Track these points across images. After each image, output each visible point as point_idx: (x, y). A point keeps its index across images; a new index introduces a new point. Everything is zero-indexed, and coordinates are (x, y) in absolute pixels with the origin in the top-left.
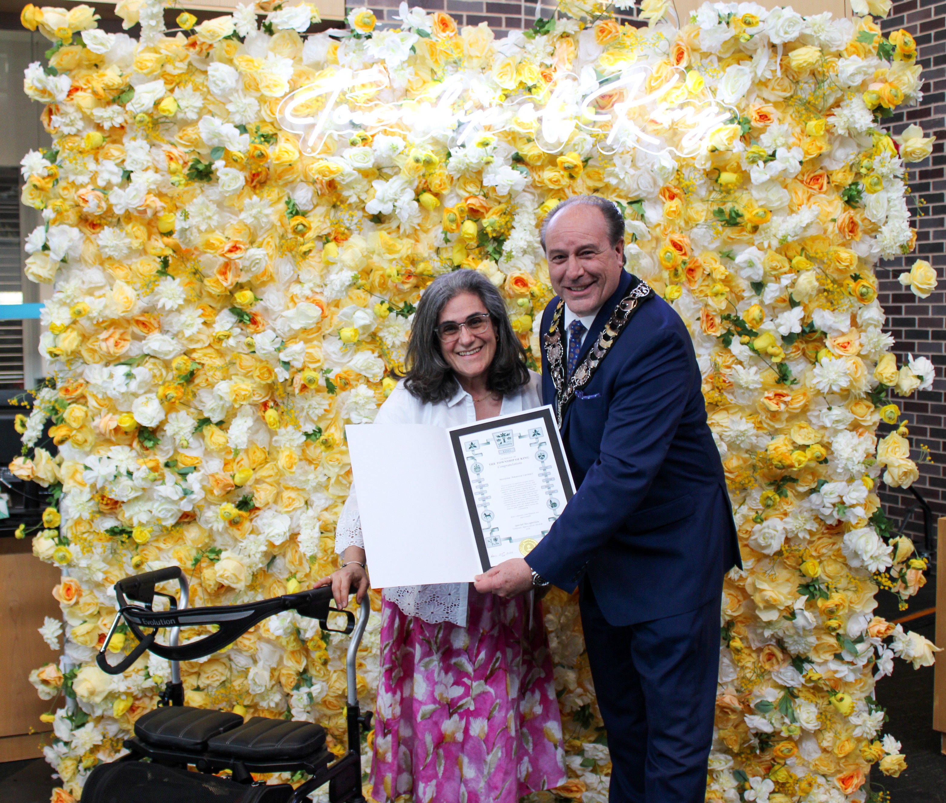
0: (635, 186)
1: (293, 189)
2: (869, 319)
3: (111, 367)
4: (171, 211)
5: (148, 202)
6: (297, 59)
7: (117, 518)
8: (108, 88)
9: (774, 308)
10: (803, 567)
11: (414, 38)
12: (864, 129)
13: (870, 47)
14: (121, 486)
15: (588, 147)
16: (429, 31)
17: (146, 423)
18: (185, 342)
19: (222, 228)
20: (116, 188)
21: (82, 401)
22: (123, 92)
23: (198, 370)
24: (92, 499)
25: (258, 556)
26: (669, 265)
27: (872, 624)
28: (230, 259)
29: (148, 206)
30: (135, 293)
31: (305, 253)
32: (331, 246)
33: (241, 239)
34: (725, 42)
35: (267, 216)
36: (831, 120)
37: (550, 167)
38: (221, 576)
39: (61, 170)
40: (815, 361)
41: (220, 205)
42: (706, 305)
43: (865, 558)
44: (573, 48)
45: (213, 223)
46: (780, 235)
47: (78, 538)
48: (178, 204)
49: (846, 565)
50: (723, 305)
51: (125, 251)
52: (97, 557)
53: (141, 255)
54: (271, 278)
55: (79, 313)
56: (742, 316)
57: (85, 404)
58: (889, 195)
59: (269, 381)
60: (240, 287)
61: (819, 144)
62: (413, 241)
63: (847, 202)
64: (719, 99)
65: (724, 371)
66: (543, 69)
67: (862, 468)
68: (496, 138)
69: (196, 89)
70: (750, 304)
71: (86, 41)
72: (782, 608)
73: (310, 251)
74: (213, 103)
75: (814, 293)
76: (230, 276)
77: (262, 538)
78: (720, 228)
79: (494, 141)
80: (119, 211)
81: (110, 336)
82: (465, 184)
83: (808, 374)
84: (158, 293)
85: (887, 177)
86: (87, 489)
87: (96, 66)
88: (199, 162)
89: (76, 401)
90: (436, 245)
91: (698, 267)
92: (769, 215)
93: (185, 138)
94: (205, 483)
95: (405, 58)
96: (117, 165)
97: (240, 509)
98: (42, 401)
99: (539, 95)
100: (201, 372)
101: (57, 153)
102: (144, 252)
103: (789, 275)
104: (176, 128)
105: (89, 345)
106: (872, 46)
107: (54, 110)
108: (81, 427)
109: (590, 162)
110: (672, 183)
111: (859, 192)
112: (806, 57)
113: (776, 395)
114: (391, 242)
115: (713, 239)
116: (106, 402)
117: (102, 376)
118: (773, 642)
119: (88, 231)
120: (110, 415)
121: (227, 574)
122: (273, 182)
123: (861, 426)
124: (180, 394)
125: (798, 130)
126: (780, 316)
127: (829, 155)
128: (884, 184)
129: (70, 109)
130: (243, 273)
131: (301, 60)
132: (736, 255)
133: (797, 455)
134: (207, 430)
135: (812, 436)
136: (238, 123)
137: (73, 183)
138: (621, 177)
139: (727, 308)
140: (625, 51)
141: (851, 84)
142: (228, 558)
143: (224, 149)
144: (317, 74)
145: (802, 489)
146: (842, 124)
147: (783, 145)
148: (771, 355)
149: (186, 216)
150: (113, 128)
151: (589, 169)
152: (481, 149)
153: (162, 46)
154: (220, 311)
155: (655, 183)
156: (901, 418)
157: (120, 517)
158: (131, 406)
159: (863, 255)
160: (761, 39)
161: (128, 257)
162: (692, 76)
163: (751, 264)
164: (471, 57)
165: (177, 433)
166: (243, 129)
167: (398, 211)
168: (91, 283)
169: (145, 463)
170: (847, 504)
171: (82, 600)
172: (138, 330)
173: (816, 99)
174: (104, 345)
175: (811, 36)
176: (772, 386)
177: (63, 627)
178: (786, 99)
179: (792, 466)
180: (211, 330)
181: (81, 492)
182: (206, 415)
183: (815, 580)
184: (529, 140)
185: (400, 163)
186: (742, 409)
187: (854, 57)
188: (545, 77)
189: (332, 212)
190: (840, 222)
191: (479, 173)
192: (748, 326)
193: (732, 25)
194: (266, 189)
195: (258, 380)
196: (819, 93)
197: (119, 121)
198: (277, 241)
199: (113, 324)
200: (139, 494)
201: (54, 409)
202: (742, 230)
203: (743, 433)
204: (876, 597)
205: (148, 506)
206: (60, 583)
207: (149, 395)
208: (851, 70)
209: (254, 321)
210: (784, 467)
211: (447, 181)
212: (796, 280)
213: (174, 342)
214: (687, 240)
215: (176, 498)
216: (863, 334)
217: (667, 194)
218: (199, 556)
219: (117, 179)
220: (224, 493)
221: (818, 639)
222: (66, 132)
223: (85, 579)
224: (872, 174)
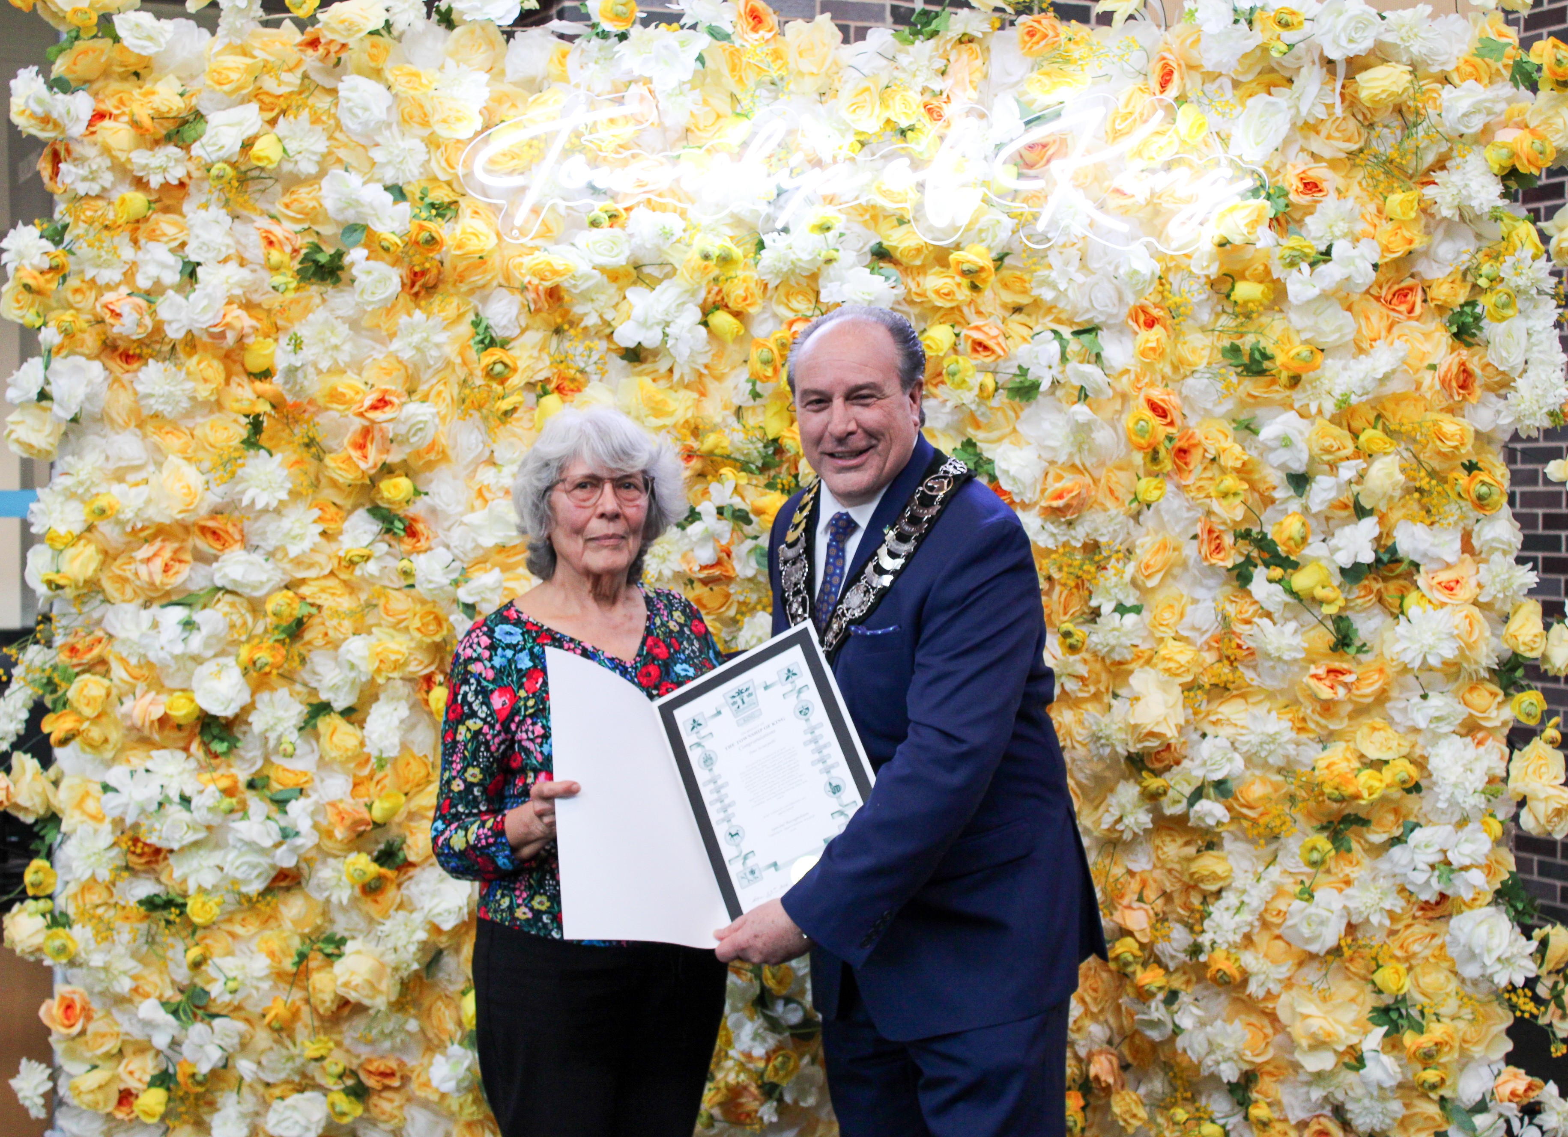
0: (1086, 304)
1: (485, 300)
2: (1493, 540)
3: (155, 609)
4: (267, 336)
5: (228, 319)
6: (495, 71)
7: (158, 881)
8: (159, 117)
9: (1327, 519)
10: (1378, 977)
11: (702, 41)
12: (1486, 209)
13: (1500, 65)
14: (169, 821)
15: (1003, 235)
16: (729, 29)
17: (216, 709)
18: (288, 567)
19: (358, 367)
20: (171, 293)
21: (100, 668)
22: (185, 122)
23: (310, 616)
24: (114, 844)
25: (413, 948)
26: (1143, 442)
27: (1501, 1079)
28: (373, 422)
29: (228, 325)
30: (203, 478)
31: (506, 413)
32: (552, 401)
33: (393, 386)
34: (1245, 56)
35: (438, 346)
36: (1430, 192)
37: (937, 269)
38: (346, 984)
39: (72, 258)
40: (1398, 613)
41: (354, 324)
42: (1209, 513)
43: (1488, 962)
44: (979, 62)
45: (343, 358)
46: (1337, 392)
47: (88, 916)
48: (280, 323)
49: (1456, 974)
50: (1239, 514)
51: (185, 404)
52: (120, 949)
53: (211, 412)
54: (444, 456)
55: (103, 511)
56: (1271, 532)
57: (106, 674)
58: (1530, 323)
59: (438, 638)
60: (387, 470)
61: (1408, 235)
62: (696, 395)
63: (1456, 335)
64: (1233, 152)
65: (1239, 628)
66: (927, 98)
67: (1480, 801)
68: (843, 218)
69: (316, 120)
70: (1285, 512)
71: (121, 32)
72: (1341, 1048)
73: (515, 409)
74: (345, 145)
75: (1398, 493)
76: (372, 451)
77: (418, 917)
78: (1234, 379)
79: (839, 222)
80: (174, 332)
81: (155, 555)
82: (787, 295)
83: (1388, 635)
84: (242, 480)
85: (1526, 292)
86: (106, 827)
87: (137, 74)
88: (318, 249)
89: (89, 668)
90: (737, 402)
91: (1195, 446)
92: (1319, 356)
93: (296, 206)
94: (319, 818)
95: (688, 76)
96: (172, 251)
97: (381, 865)
98: (28, 670)
99: (918, 143)
100: (316, 621)
101: (65, 227)
102: (218, 405)
103: (1353, 463)
104: (278, 188)
105: (116, 568)
106: (1503, 64)
107: (63, 154)
108: (99, 716)
109: (1007, 261)
110: (1150, 299)
111: (1477, 319)
112: (1386, 84)
113: (1329, 671)
114: (659, 397)
115: (1221, 398)
116: (145, 672)
117: (138, 625)
118: (1327, 1111)
119: (117, 366)
120: (152, 694)
121: (357, 980)
122: (449, 287)
123: (1480, 728)
124: (279, 659)
125: (1372, 208)
126: (1338, 533)
127: (1426, 253)
128: (1519, 304)
129: (90, 151)
130: (394, 446)
131: (502, 73)
132: (1262, 425)
133: (1367, 777)
134: (324, 724)
135: (1394, 744)
136: (389, 183)
137: (93, 281)
138: (1062, 287)
139: (1245, 519)
140: (1069, 68)
141: (1463, 130)
142: (359, 952)
143: (365, 228)
144: (531, 99)
145: (1377, 837)
146: (1449, 199)
147: (1344, 236)
148: (1321, 602)
149: (297, 345)
150: (166, 186)
151: (1004, 273)
152: (818, 236)
153: (256, 43)
154: (350, 512)
155: (1121, 299)
156: (1548, 715)
157: (164, 878)
158: (189, 678)
159: (1485, 427)
160: (1308, 50)
161: (188, 414)
162: (1186, 114)
163: (1286, 442)
164: (801, 74)
165: (272, 728)
166: (398, 192)
167: (670, 342)
168: (120, 459)
169: (213, 780)
170: (1456, 865)
171: (91, 1028)
172: (204, 544)
173: (1403, 157)
174: (143, 571)
175: (1396, 46)
176: (1325, 656)
177: (53, 1077)
178: (1351, 154)
179: (1357, 797)
180: (334, 546)
181: (96, 831)
182: (324, 696)
183: (1402, 1000)
184: (901, 221)
185: (675, 258)
186: (1271, 695)
187: (1470, 83)
188: (930, 111)
189: (554, 340)
190: (1442, 370)
191: (814, 277)
192: (1282, 550)
193: (1257, 25)
194: (437, 299)
195: (418, 635)
196: (1409, 144)
197: (176, 174)
198: (455, 390)
199: (161, 532)
200: (201, 835)
201: (50, 681)
202: (1274, 382)
203: (1273, 738)
204: (1510, 1032)
205: (216, 858)
206: (51, 995)
207: (222, 660)
208: (1464, 106)
209: (411, 532)
210: (1342, 799)
211: (758, 292)
212: (1365, 470)
213: (269, 566)
214: (1175, 400)
215: (268, 843)
216: (1482, 567)
217: (1142, 318)
218: (305, 949)
219: (171, 277)
220: (354, 835)
221: (1407, 1106)
222: (82, 193)
223: (98, 989)
224: (1500, 287)
